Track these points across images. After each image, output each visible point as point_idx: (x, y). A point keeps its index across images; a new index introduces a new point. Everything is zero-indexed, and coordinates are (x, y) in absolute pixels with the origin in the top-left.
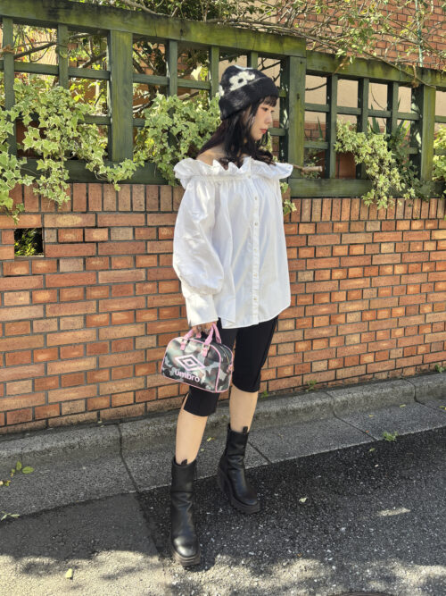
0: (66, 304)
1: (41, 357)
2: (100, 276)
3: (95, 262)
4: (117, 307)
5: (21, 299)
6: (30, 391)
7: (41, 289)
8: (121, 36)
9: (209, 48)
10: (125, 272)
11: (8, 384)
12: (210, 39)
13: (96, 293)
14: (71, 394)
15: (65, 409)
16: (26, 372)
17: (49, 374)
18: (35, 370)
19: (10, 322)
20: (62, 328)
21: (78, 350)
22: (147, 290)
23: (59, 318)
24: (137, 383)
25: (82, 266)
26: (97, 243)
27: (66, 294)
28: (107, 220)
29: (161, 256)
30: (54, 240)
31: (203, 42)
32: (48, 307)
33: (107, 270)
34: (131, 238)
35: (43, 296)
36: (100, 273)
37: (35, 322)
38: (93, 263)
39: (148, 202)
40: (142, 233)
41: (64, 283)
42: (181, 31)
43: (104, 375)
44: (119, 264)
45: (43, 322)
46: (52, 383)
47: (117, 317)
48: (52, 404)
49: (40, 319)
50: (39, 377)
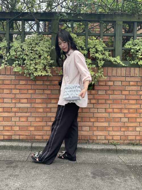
0: (100, 104)
1: (92, 120)
2: (110, 97)
3: (109, 92)
4: (115, 107)
6: (89, 130)
7: (93, 99)
8: (119, 22)
10: (118, 95)
11: (83, 127)
13: (109, 102)
14: (100, 133)
15: (99, 138)
16: (88, 124)
17: (94, 126)
18: (90, 124)
20: (98, 112)
21: (103, 119)
22: (125, 102)
23: (98, 108)
24: (121, 133)
25: (105, 93)
26: (110, 86)
27: (100, 101)
28: (113, 79)
29: (130, 91)
30: (97, 84)
32: (95, 105)
33: (112, 95)
34: (120, 85)
35: (93, 101)
36: (110, 95)
37: (91, 109)
38: (108, 92)
39: (126, 73)
40: (124, 83)
41: (100, 98)
42: (139, 19)
43: (111, 129)
44: (116, 93)
45: (93, 109)
46: (95, 129)
47: (115, 110)
48: (95, 135)
49: (92, 108)
50: (91, 126)
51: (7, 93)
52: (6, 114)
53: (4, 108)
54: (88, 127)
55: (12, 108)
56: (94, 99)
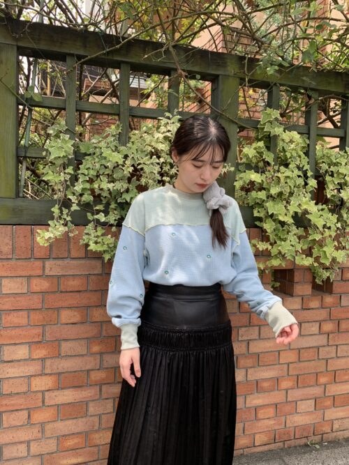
0: (343, 334)
1: (323, 380)
5: (313, 329)
6: (313, 409)
7: (327, 320)
11: (298, 403)
14: (342, 413)
15: (336, 426)
16: (311, 392)
17: (326, 395)
18: (317, 391)
19: (303, 348)
20: (338, 355)
23: (337, 346)
27: (344, 326)
30: (340, 278)
32: (331, 336)
35: (328, 327)
37: (321, 349)
41: (344, 316)
45: (327, 349)
46: (328, 403)
48: (327, 421)
49: (324, 346)
50: (320, 398)
51: (70, 322)
52: (67, 396)
53: (59, 374)
54: (311, 401)
55: (92, 373)
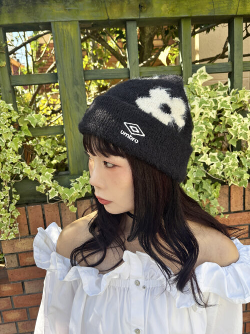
7: (9, 310)
8: (65, 27)
9: (178, 21)
12: (178, 10)
30: (15, 264)
31: (169, 15)
42: (140, 7)
56: (14, 309)
